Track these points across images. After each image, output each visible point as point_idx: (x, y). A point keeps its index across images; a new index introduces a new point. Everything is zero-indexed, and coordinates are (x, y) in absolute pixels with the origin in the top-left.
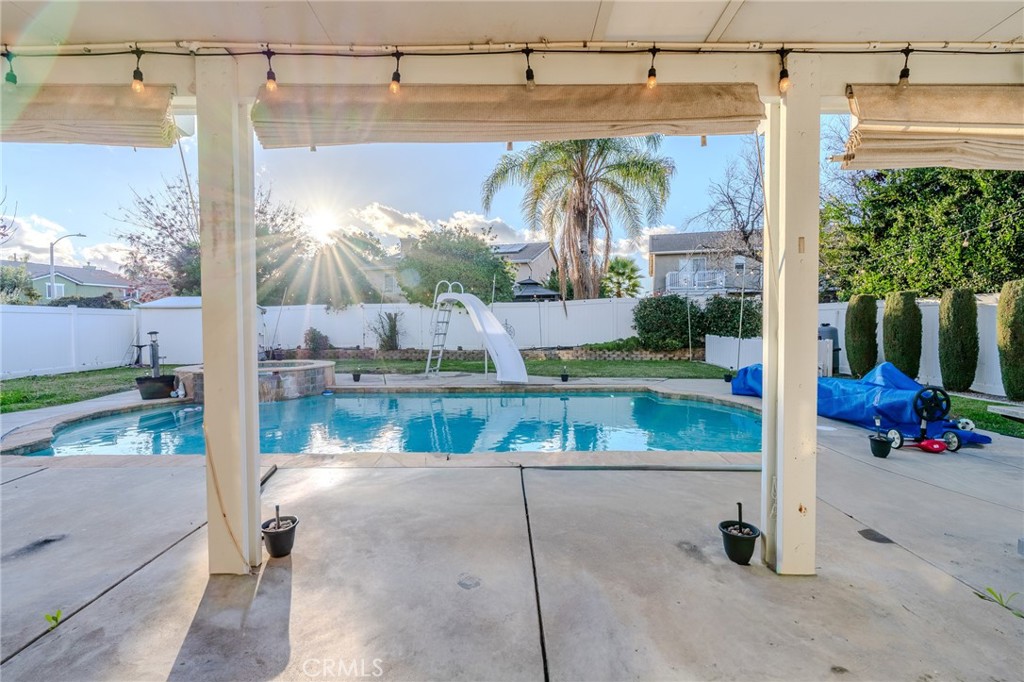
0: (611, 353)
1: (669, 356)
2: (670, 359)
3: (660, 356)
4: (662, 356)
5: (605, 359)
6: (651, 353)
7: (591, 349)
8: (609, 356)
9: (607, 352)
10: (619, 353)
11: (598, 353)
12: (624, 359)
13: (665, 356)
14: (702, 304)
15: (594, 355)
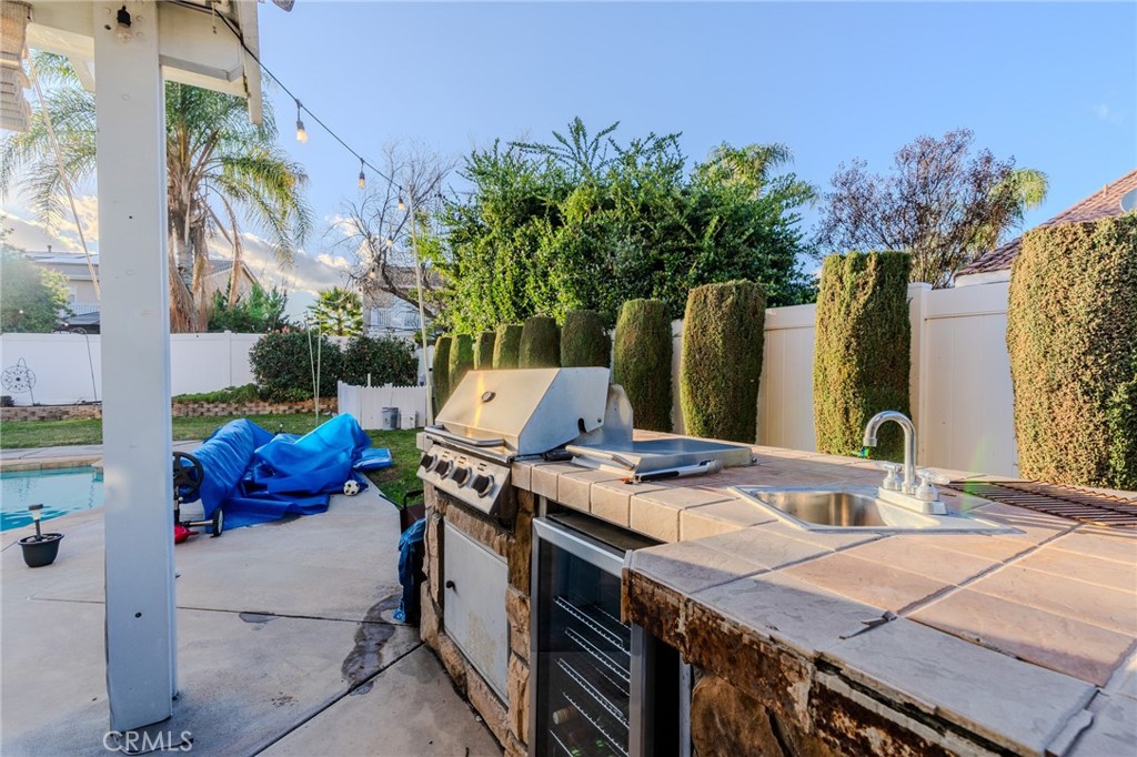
0: (212, 405)
1: (296, 407)
2: (298, 411)
3: (282, 408)
4: (286, 408)
5: (202, 414)
6: (270, 405)
7: (180, 402)
8: (209, 410)
9: (206, 405)
10: (224, 405)
11: (191, 406)
12: (231, 413)
13: (290, 408)
14: (344, 344)
15: (184, 410)
